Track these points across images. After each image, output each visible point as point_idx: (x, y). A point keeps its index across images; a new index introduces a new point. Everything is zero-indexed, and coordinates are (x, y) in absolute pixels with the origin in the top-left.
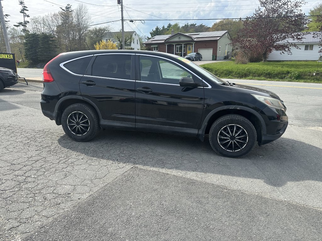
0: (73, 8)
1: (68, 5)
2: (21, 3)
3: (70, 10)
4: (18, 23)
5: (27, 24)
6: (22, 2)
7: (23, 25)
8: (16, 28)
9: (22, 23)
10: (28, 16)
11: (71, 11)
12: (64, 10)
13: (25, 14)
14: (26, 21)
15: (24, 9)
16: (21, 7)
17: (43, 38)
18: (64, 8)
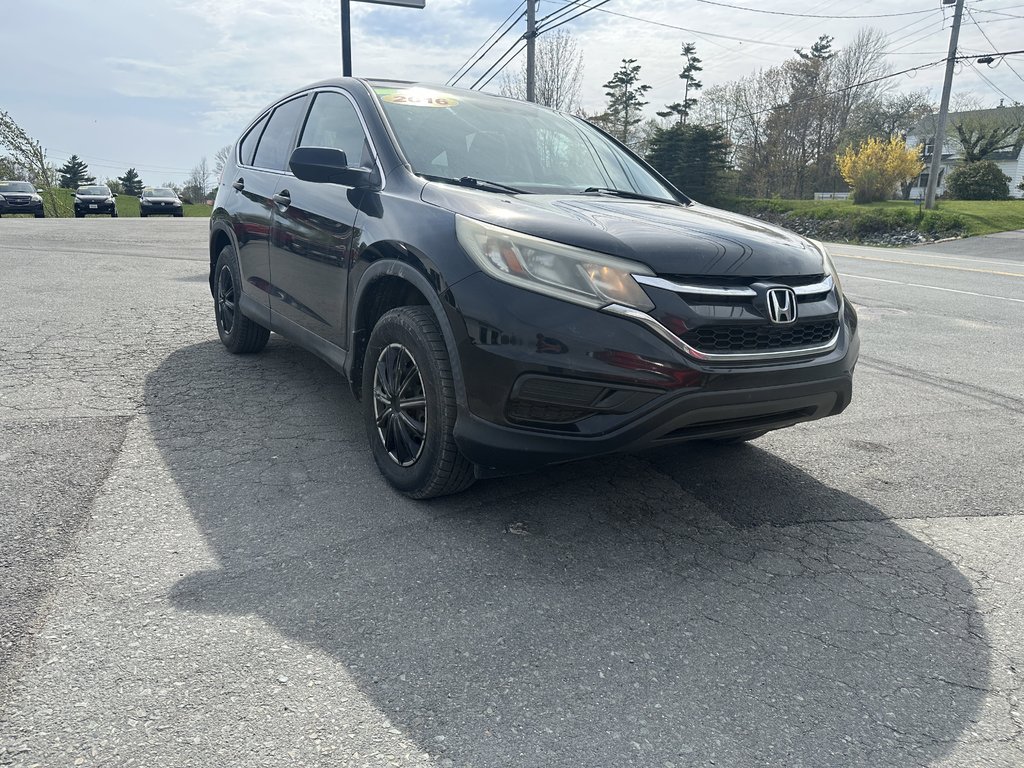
0: (834, 48)
1: (822, 39)
2: (688, 50)
3: (827, 55)
4: (671, 107)
5: (690, 108)
6: (691, 47)
7: (679, 112)
8: (659, 119)
9: (679, 105)
10: (698, 85)
11: (830, 56)
12: (805, 56)
13: (692, 79)
14: (690, 100)
15: (692, 67)
16: (685, 61)
17: (694, 140)
18: (808, 52)
